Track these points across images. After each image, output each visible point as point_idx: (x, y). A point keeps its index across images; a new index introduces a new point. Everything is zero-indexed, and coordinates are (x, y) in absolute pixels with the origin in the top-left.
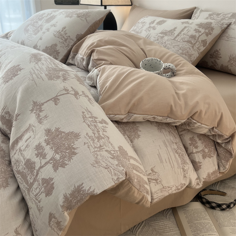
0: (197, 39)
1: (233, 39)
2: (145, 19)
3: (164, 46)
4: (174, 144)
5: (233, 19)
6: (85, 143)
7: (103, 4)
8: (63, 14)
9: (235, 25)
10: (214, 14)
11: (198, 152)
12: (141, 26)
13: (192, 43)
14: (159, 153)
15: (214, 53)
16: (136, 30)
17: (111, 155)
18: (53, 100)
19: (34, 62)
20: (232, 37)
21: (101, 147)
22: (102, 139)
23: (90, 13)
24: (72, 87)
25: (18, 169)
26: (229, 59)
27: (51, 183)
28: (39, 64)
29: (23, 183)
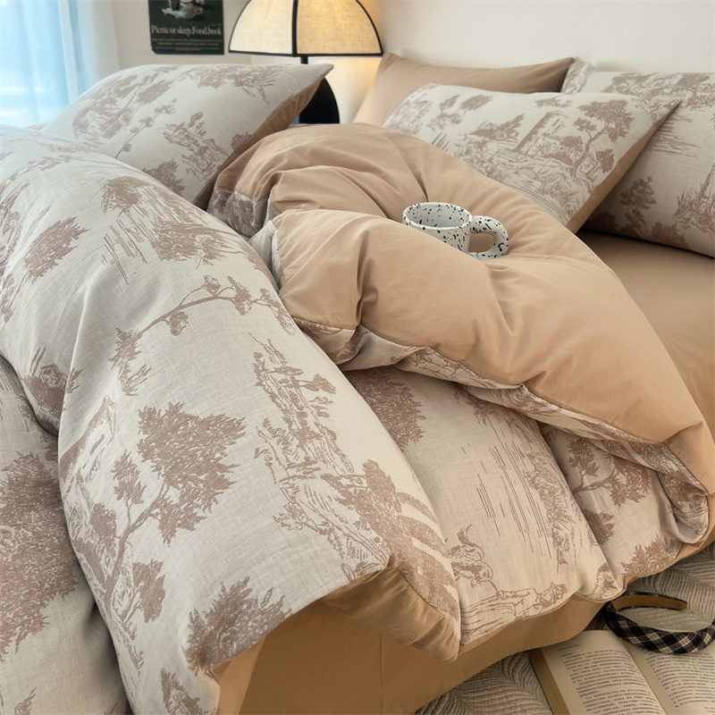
0: (584, 149)
1: (688, 147)
2: (425, 94)
3: (488, 169)
4: (526, 460)
5: (685, 91)
6: (257, 450)
7: (299, 52)
9: (691, 109)
10: (629, 78)
11: (598, 485)
12: (417, 112)
13: (569, 161)
14: (482, 485)
15: (634, 189)
17: (339, 491)
18: (168, 319)
19: (117, 206)
20: (686, 142)
21: (309, 464)
22: (314, 440)
23: (272, 73)
24: (230, 278)
25: (78, 537)
26: (677, 207)
27: (157, 578)
28: (132, 211)
29: (92, 579)
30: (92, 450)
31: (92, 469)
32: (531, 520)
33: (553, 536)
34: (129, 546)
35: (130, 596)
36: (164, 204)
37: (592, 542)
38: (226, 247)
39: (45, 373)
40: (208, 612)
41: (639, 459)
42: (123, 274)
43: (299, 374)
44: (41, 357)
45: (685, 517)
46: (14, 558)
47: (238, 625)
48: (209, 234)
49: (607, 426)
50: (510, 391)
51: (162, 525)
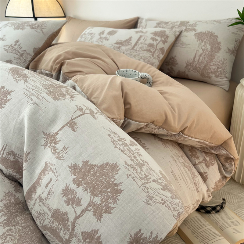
0: (155, 47)
1: (187, 45)
2: (91, 31)
5: (183, 27)
6: (127, 175)
7: (36, 16)
8: (10, 26)
9: (186, 32)
10: (162, 23)
11: (201, 162)
12: (90, 37)
13: (151, 52)
14: (172, 170)
15: (170, 60)
16: (85, 42)
19: (21, 80)
20: (186, 43)
21: (147, 177)
22: (143, 166)
23: (45, 24)
24: (84, 105)
25: (44, 224)
26: (186, 65)
27: (96, 237)
28: (29, 81)
29: (54, 241)
30: (47, 186)
31: (48, 194)
32: (188, 179)
33: (194, 183)
34: (77, 225)
36: (40, 77)
37: (203, 182)
39: (8, 155)
41: (213, 151)
42: (40, 108)
43: (125, 140)
44: (5, 148)
45: (227, 168)
46: (18, 240)
48: (65, 88)
49: (206, 142)
50: (175, 134)
51: (95, 213)
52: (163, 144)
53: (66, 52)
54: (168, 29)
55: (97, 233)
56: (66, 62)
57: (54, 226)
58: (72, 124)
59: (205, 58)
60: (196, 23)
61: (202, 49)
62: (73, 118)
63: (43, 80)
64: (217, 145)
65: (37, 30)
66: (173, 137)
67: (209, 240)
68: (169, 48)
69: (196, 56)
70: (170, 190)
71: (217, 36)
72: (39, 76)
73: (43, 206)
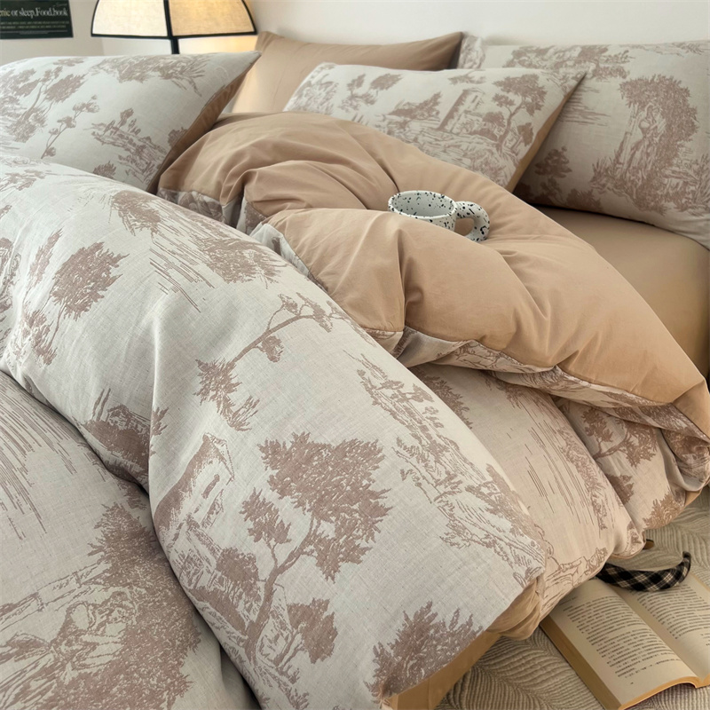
0: (506, 124)
1: (598, 117)
2: (327, 75)
4: (558, 436)
5: (587, 62)
6: (402, 472)
7: (175, 34)
8: (107, 71)
9: (597, 80)
12: (324, 94)
13: (493, 137)
14: (531, 467)
15: (549, 159)
16: (309, 108)
17: (486, 501)
18: (260, 345)
19: (143, 226)
20: (596, 111)
21: (452, 478)
22: (444, 452)
23: (200, 63)
24: (299, 294)
25: (199, 585)
26: (593, 174)
27: (324, 617)
28: (163, 231)
29: (223, 627)
30: (207, 493)
31: (211, 512)
32: (575, 492)
33: (593, 504)
34: (278, 588)
35: (287, 639)
36: (189, 220)
37: (619, 504)
38: (275, 261)
39: (113, 415)
40: (394, 643)
41: (650, 421)
42: (191, 302)
43: (402, 386)
44: (106, 399)
45: (689, 468)
47: (425, 650)
48: (251, 248)
49: (628, 395)
50: (543, 372)
51: (321, 561)
52: (509, 397)
53: (256, 145)
54: (544, 71)
55: (325, 609)
56: (255, 173)
57: (223, 589)
58: (268, 343)
59: (648, 155)
60: (627, 51)
61: (642, 129)
62: (271, 328)
63: (198, 228)
64: (662, 404)
65: (180, 81)
66: (538, 379)
67: (635, 661)
68: (544, 125)
69: (624, 148)
70: (509, 514)
71: (686, 91)
72: (186, 215)
73: (198, 541)
